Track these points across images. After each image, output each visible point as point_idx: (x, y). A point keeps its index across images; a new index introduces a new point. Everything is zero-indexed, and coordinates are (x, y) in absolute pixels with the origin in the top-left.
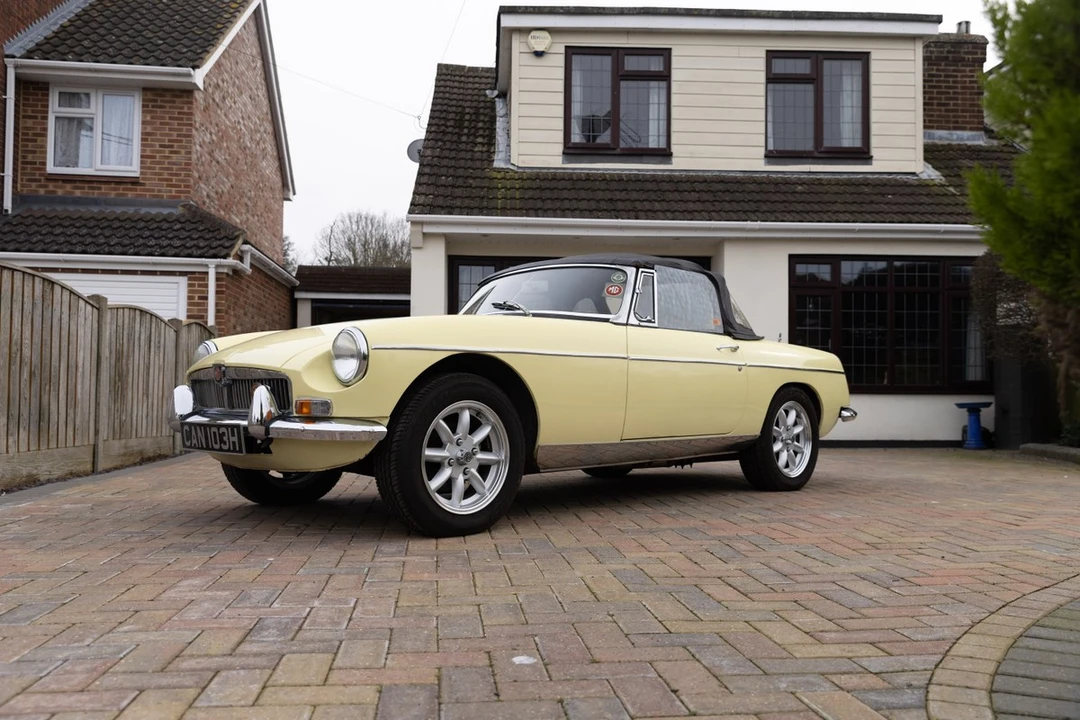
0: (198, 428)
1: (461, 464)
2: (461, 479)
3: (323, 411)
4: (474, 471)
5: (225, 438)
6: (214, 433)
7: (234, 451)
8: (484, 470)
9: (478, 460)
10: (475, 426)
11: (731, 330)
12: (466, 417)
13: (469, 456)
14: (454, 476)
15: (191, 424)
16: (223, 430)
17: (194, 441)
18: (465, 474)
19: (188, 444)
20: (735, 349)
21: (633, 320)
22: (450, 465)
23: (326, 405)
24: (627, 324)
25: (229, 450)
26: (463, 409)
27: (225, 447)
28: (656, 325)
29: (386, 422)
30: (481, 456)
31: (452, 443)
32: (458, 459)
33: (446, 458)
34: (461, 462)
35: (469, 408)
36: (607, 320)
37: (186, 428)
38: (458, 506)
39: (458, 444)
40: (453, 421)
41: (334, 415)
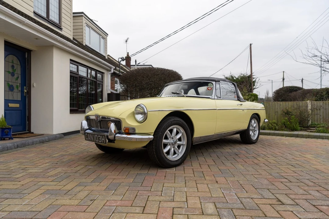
0: (90, 135)
1: (173, 145)
2: (173, 149)
3: (133, 131)
4: (176, 147)
5: (100, 139)
6: (96, 137)
7: (103, 143)
8: (179, 147)
9: (178, 144)
10: (177, 133)
11: (239, 99)
12: (175, 130)
13: (175, 143)
14: (171, 148)
15: (88, 133)
16: (99, 136)
17: (89, 138)
18: (174, 148)
19: (87, 139)
20: (241, 105)
21: (216, 98)
22: (170, 145)
23: (134, 129)
24: (215, 99)
25: (101, 143)
26: (174, 128)
27: (101, 142)
28: (221, 99)
29: (153, 134)
30: (178, 143)
31: (171, 138)
32: (172, 143)
33: (169, 143)
34: (173, 144)
35: (176, 128)
36: (209, 98)
37: (86, 134)
38: (171, 157)
39: (172, 139)
40: (171, 131)
41: (136, 132)
